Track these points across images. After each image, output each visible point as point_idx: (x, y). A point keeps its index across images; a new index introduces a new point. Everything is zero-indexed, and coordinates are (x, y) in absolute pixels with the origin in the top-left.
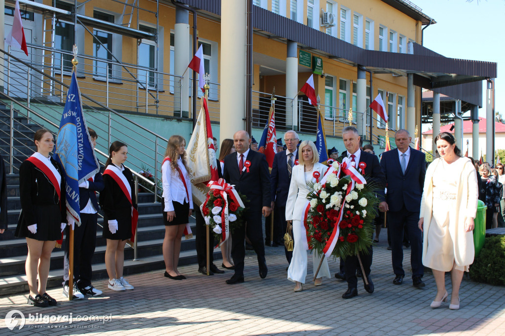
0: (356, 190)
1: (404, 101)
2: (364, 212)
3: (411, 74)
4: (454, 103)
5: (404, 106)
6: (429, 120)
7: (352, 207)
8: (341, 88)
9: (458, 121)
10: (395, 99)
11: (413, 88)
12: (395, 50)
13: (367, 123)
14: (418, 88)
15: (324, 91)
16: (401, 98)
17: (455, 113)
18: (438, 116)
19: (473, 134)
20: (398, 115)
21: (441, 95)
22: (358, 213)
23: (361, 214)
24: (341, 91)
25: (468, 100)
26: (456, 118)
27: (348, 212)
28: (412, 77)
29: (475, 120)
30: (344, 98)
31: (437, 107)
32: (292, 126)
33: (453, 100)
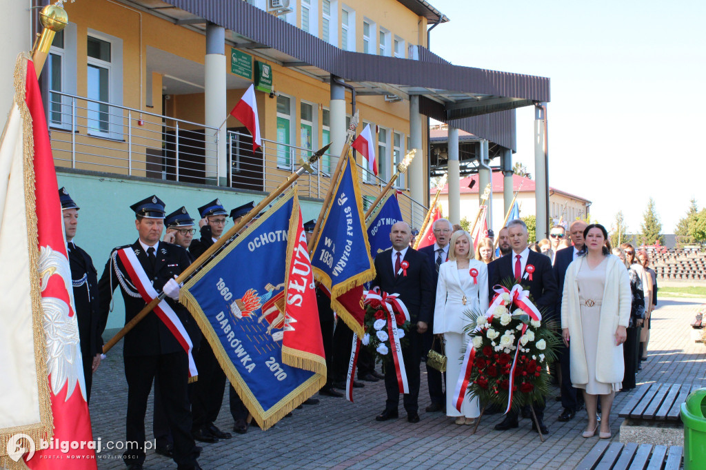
1: (403, 141)
2: (542, 357)
3: (415, 95)
4: (478, 144)
5: (402, 148)
6: (437, 172)
7: (528, 350)
8: (303, 117)
9: (483, 172)
10: (390, 137)
11: (419, 119)
14: (424, 117)
15: (276, 121)
16: (398, 136)
17: (479, 161)
18: (455, 164)
19: (504, 193)
20: (395, 164)
21: (460, 133)
22: (534, 357)
23: (538, 359)
24: (304, 122)
26: (481, 167)
27: (523, 357)
28: (417, 101)
29: (506, 172)
30: (309, 134)
31: (455, 150)
32: (216, 178)
33: (477, 139)
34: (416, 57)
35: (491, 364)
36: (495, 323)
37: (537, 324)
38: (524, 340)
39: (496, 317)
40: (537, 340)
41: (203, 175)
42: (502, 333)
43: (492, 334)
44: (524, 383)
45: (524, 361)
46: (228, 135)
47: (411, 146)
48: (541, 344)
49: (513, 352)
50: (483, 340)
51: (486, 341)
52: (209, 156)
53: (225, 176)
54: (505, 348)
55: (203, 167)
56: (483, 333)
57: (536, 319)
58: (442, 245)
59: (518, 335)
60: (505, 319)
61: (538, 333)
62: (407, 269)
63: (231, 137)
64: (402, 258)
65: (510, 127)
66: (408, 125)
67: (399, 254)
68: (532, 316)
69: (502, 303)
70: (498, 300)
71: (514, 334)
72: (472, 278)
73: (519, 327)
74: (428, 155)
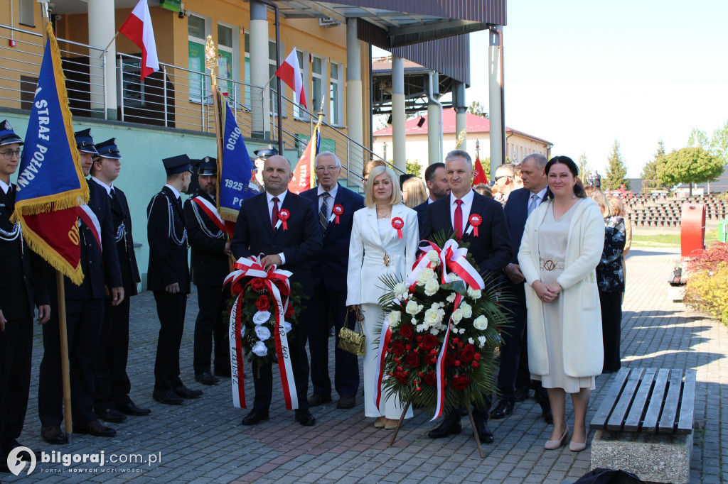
0: (469, 300)
1: (341, 73)
2: (482, 340)
3: (352, 19)
4: (427, 76)
5: (340, 81)
6: (383, 109)
7: (462, 331)
8: (222, 42)
9: (434, 108)
10: (325, 67)
11: (358, 46)
13: (271, 110)
14: (366, 44)
15: (187, 45)
16: (336, 66)
17: (428, 95)
18: (400, 98)
19: (456, 134)
20: (332, 99)
21: (407, 64)
22: (471, 341)
23: (477, 343)
24: (222, 48)
26: (431, 102)
27: (455, 340)
28: (354, 25)
29: (459, 108)
30: (229, 62)
31: (400, 83)
32: (103, 110)
33: (426, 71)
35: (412, 349)
36: (417, 292)
37: (476, 294)
38: (457, 316)
39: (419, 284)
40: (474, 316)
41: (88, 106)
42: (427, 307)
43: (413, 308)
44: (457, 376)
45: (456, 346)
46: (118, 57)
47: (348, 77)
48: (481, 323)
49: (442, 333)
50: (402, 317)
51: (406, 317)
52: (94, 83)
53: (116, 108)
54: (431, 328)
55: (88, 97)
56: (402, 307)
57: (476, 286)
58: (327, 188)
59: (449, 309)
60: (431, 288)
61: (477, 307)
62: (288, 220)
63: (121, 61)
64: (280, 205)
66: (344, 53)
67: (275, 200)
68: (471, 283)
69: (429, 266)
70: (425, 260)
71: (444, 308)
72: (395, 232)
73: (450, 299)
74: (370, 89)
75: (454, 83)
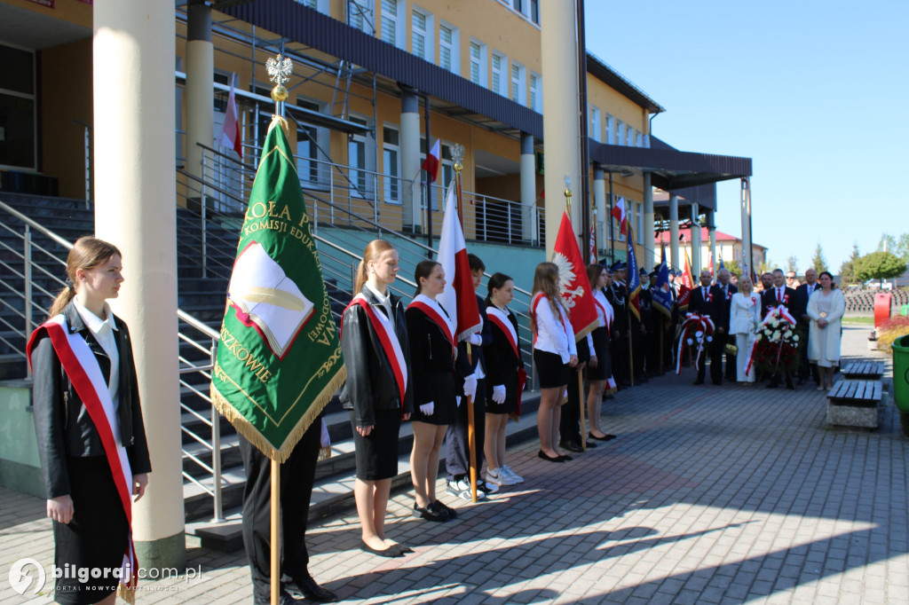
0: (790, 329)
2: (796, 345)
3: (648, 173)
4: (690, 207)
7: (788, 341)
9: (695, 229)
12: (621, 143)
17: (691, 220)
18: (676, 221)
19: (709, 242)
21: (678, 198)
22: (792, 345)
25: (704, 204)
26: (693, 223)
27: (785, 345)
28: (649, 177)
29: (710, 227)
31: (675, 212)
33: (689, 202)
34: (648, 146)
35: (767, 349)
36: (769, 326)
37: (793, 327)
39: (769, 323)
42: (774, 332)
43: (768, 332)
44: (785, 359)
45: (786, 348)
47: (646, 211)
48: (796, 338)
49: (779, 343)
50: (763, 336)
51: (765, 337)
54: (775, 340)
56: (762, 332)
59: (783, 332)
60: (776, 323)
61: (794, 332)
65: (712, 194)
67: (706, 289)
68: (790, 322)
69: (773, 315)
70: (770, 314)
71: (780, 332)
72: (753, 303)
73: (784, 329)
75: (708, 210)
